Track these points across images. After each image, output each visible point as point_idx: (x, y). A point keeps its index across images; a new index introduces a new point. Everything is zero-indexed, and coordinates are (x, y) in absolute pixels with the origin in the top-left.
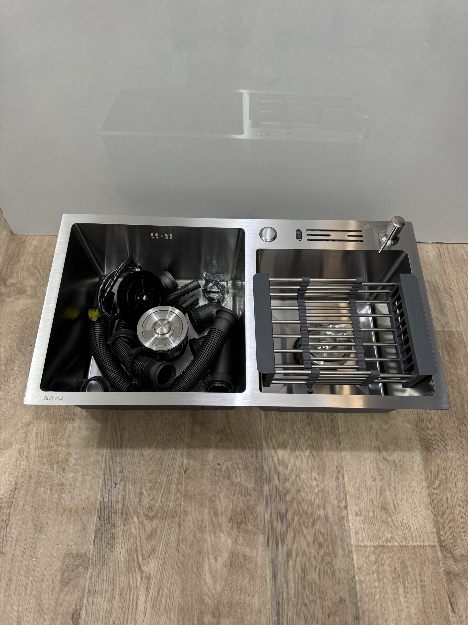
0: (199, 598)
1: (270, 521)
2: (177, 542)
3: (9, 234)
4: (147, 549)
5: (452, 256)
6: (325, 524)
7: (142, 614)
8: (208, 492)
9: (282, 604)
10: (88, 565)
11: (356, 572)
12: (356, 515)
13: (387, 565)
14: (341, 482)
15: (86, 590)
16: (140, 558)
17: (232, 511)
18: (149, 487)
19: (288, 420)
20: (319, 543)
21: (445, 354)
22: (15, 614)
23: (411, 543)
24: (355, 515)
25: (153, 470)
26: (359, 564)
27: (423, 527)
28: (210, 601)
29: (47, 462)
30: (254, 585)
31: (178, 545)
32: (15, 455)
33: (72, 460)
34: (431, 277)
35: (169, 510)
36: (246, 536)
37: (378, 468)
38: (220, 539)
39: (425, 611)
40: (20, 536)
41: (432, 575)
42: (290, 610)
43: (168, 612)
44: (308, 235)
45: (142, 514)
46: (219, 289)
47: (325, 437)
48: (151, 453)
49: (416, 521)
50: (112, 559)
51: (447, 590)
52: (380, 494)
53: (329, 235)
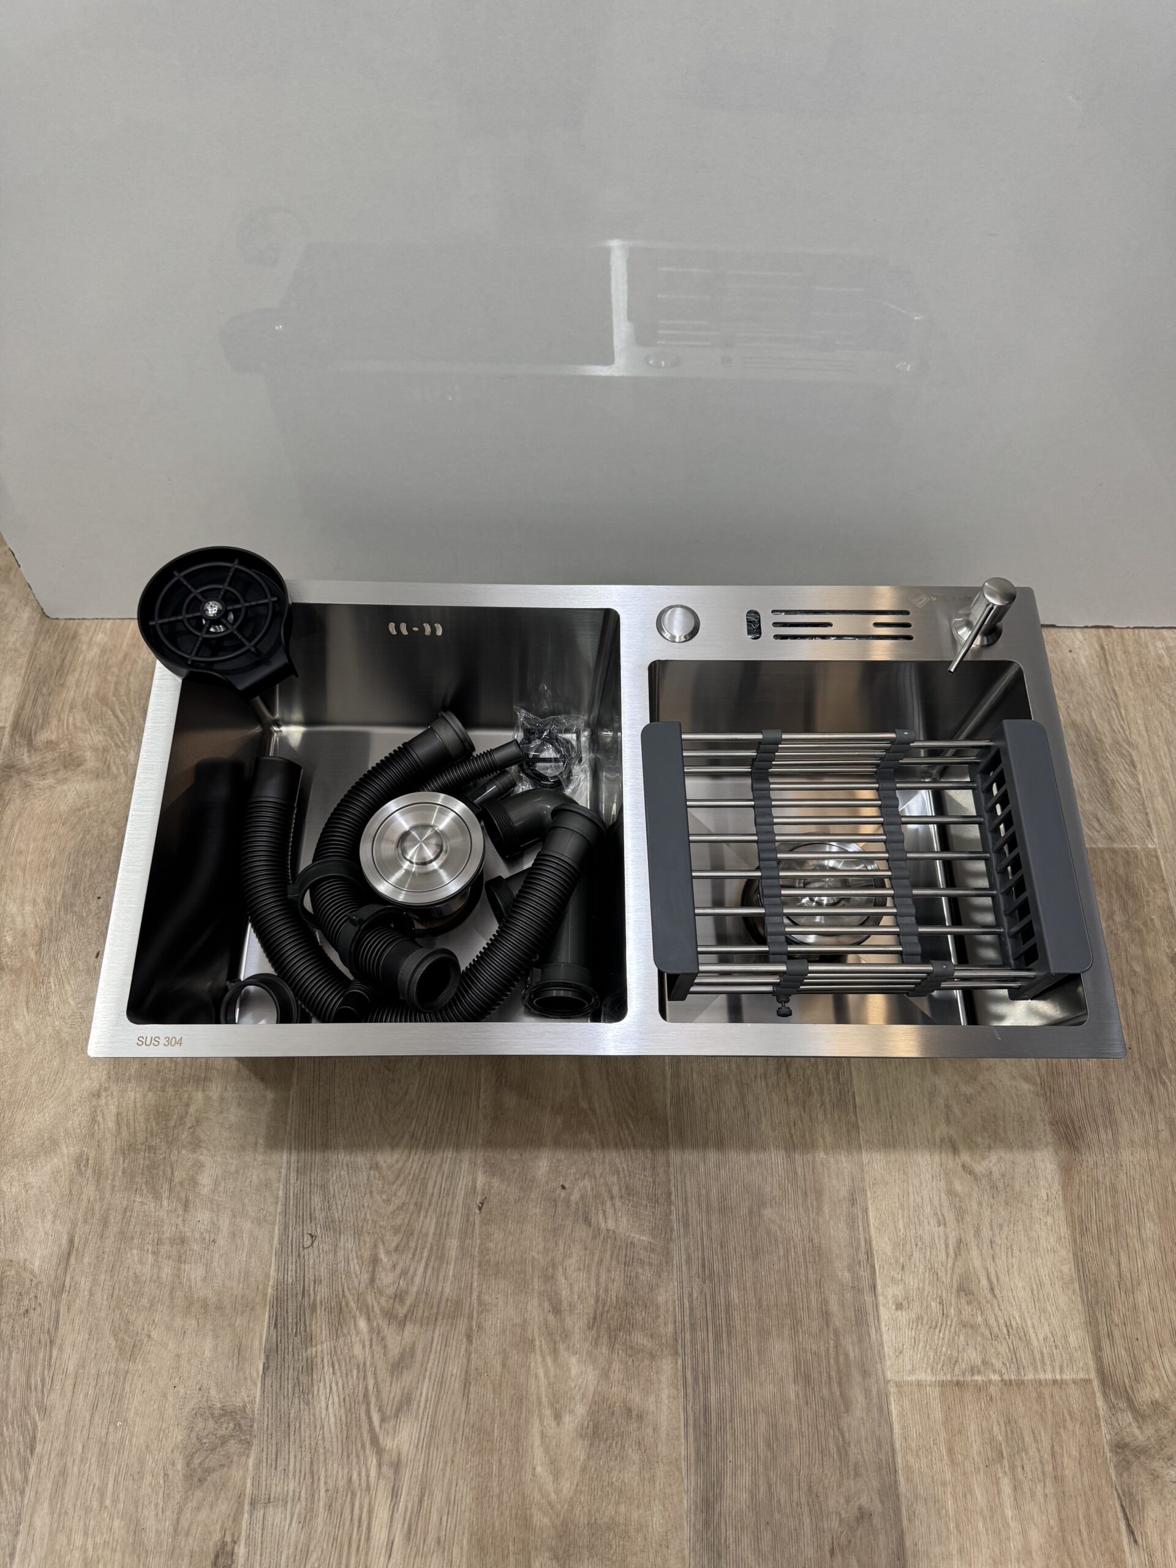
0: (519, 1512)
1: (687, 1326)
2: (463, 1377)
3: (37, 616)
4: (392, 1396)
5: (1135, 660)
6: (821, 1331)
7: (383, 1552)
8: (536, 1256)
9: (719, 1525)
10: (251, 1435)
11: (897, 1446)
12: (897, 1309)
13: (973, 1427)
14: (861, 1229)
15: (247, 1496)
16: (376, 1418)
17: (597, 1301)
18: (394, 1245)
19: (731, 1077)
20: (807, 1378)
21: (1116, 908)
22: (77, 1555)
23: (1030, 1376)
24: (894, 1307)
25: (403, 1204)
26: (903, 1427)
27: (1059, 1335)
28: (546, 1520)
29: (144, 1187)
30: (652, 1480)
31: (466, 1384)
32: (68, 1168)
33: (205, 1180)
34: (1082, 715)
35: (444, 1300)
36: (630, 1363)
37: (951, 1193)
38: (569, 1370)
39: (1063, 1540)
40: (84, 1367)
41: (1080, 1454)
42: (737, 1541)
43: (444, 1548)
44: (776, 624)
45: (378, 1312)
46: (558, 751)
47: (821, 1117)
48: (397, 1161)
49: (1043, 1320)
50: (307, 1420)
51: (1118, 1487)
52: (956, 1256)
53: (829, 625)
